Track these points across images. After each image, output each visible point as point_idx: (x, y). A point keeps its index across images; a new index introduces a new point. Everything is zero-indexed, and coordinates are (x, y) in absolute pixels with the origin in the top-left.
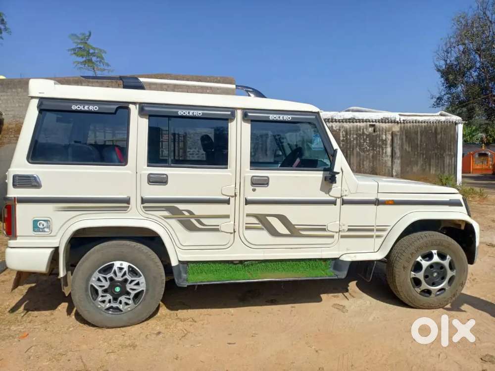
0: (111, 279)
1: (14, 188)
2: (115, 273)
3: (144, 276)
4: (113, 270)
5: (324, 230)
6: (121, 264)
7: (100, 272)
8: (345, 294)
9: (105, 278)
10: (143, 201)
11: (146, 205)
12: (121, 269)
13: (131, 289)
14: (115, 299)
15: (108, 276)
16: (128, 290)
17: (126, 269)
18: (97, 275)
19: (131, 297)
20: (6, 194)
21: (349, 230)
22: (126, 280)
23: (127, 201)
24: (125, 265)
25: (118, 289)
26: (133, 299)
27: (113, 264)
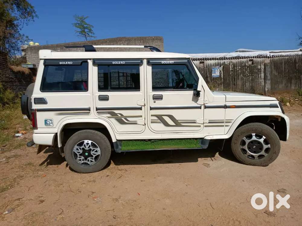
0: (83, 149)
1: (35, 104)
2: (85, 145)
3: (100, 148)
4: (84, 145)
5: (195, 123)
6: (88, 142)
7: (78, 145)
8: (212, 158)
9: (80, 148)
10: (97, 109)
11: (98, 111)
12: (88, 144)
13: (93, 154)
14: (86, 159)
15: (81, 147)
16: (92, 154)
17: (90, 144)
18: (76, 147)
19: (94, 158)
20: (32, 107)
21: (209, 122)
22: (91, 149)
23: (89, 109)
24: (90, 142)
25: (87, 154)
26: (94, 159)
27: (84, 142)
